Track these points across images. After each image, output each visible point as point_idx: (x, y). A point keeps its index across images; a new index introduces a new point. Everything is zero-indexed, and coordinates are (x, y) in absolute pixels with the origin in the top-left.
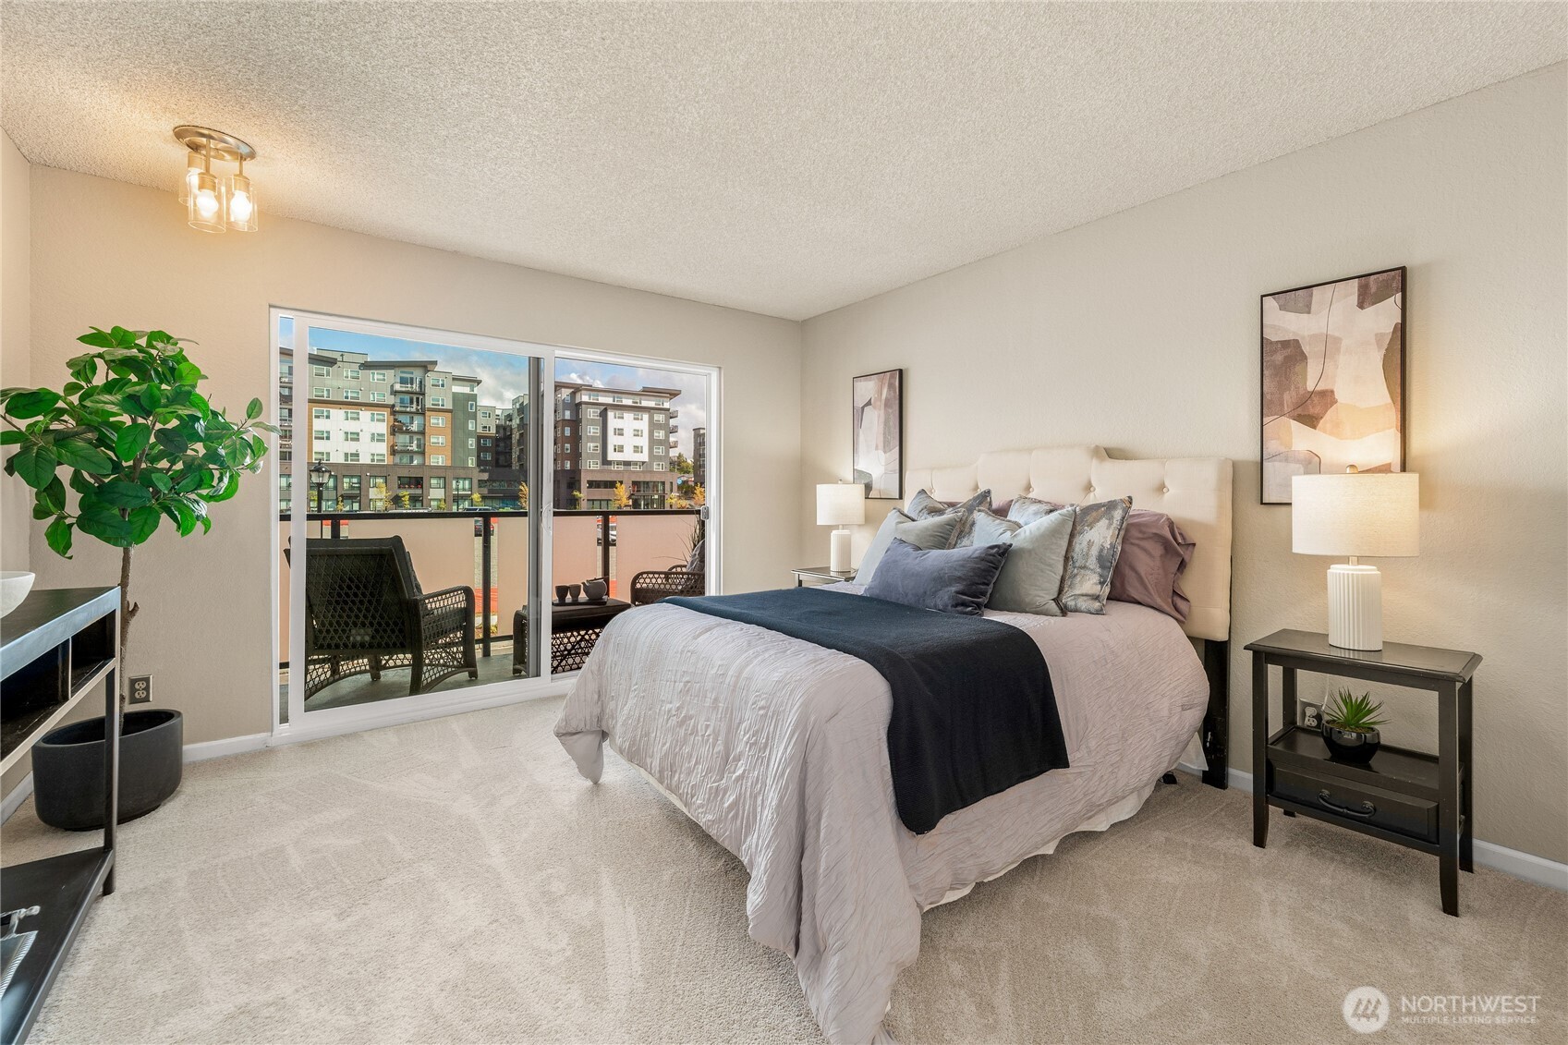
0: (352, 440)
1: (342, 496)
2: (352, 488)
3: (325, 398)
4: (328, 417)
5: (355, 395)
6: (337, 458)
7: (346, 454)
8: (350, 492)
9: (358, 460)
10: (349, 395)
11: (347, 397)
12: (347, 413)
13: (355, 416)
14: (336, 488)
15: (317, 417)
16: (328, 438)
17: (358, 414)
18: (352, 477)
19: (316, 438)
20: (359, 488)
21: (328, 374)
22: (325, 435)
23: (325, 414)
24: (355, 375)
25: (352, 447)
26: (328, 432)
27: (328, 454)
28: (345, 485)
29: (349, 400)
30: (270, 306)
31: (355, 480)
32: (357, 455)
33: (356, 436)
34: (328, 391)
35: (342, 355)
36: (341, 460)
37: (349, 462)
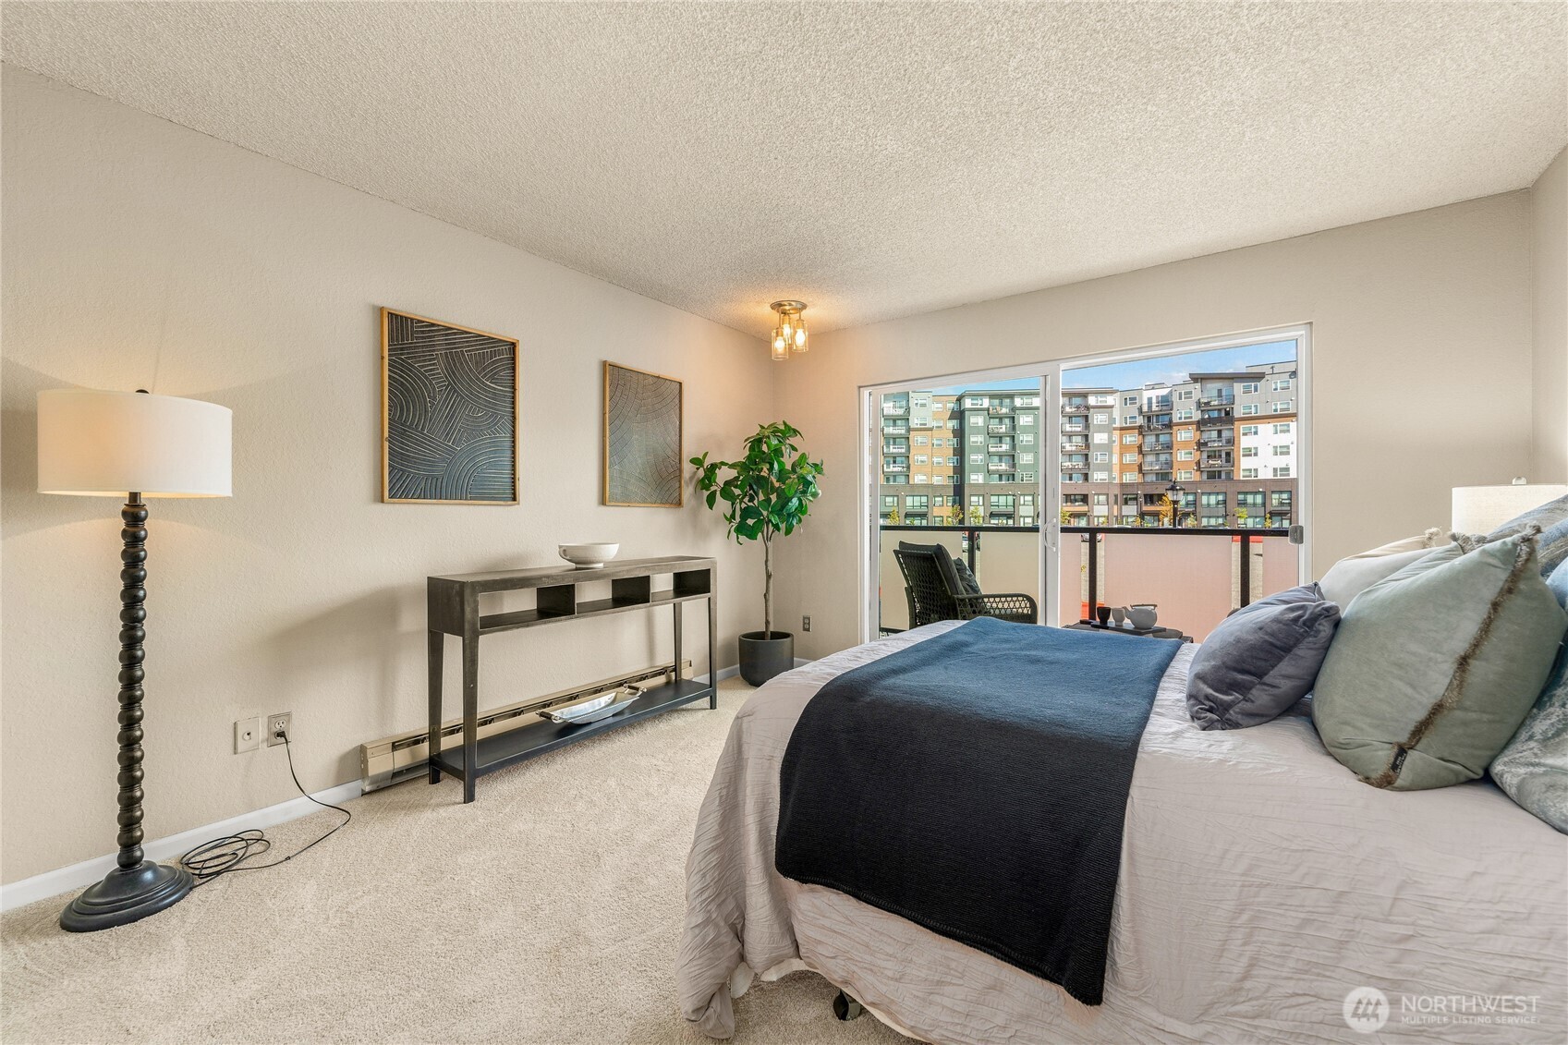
0: (1282, 453)
1: (1270, 513)
2: (1281, 504)
3: (1253, 415)
4: (1256, 433)
5: (1285, 406)
6: (1265, 474)
7: (1275, 470)
8: (1280, 509)
9: (1288, 475)
10: (1279, 407)
11: (1276, 410)
12: (1276, 426)
13: (1285, 428)
14: (1264, 504)
15: (1245, 434)
16: (1256, 454)
17: (1288, 425)
18: (1281, 492)
19: (1244, 456)
20: (1290, 504)
21: (1256, 390)
22: (1253, 451)
23: (1253, 430)
24: (1285, 385)
25: (1281, 462)
26: (1256, 448)
27: (1256, 470)
28: (1274, 501)
29: (1279, 412)
30: (860, 387)
31: (1285, 496)
32: (1287, 469)
33: (1285, 450)
34: (1256, 406)
35: (1272, 368)
36: (1270, 476)
37: (1279, 477)
